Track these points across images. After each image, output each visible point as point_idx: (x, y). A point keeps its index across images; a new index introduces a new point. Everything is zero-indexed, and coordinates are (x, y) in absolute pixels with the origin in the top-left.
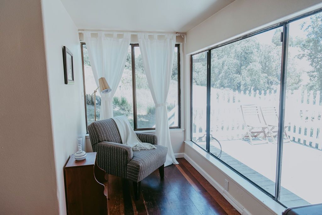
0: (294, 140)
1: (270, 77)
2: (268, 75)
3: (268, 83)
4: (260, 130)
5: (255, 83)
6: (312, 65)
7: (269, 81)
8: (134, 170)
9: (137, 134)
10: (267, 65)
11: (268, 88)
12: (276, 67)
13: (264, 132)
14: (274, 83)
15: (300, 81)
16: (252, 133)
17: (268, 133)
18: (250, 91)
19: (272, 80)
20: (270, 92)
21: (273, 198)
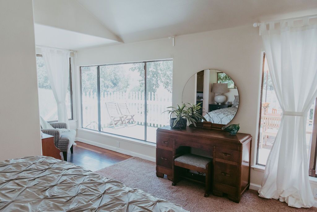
0: (138, 124)
1: (106, 82)
2: (104, 80)
3: (105, 87)
4: (119, 119)
5: (94, 87)
6: (141, 75)
7: (106, 85)
8: (65, 143)
9: (51, 124)
10: (103, 70)
11: (105, 91)
12: (110, 73)
13: (122, 120)
14: (109, 87)
15: (128, 85)
16: (115, 121)
17: (124, 120)
18: (90, 94)
19: (108, 84)
20: (107, 94)
21: (144, 141)
